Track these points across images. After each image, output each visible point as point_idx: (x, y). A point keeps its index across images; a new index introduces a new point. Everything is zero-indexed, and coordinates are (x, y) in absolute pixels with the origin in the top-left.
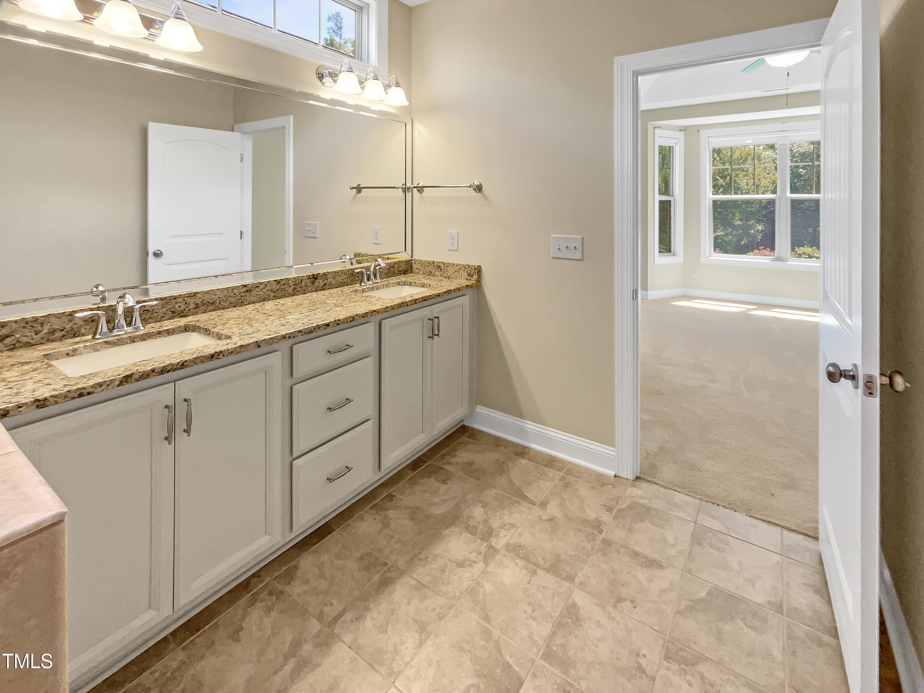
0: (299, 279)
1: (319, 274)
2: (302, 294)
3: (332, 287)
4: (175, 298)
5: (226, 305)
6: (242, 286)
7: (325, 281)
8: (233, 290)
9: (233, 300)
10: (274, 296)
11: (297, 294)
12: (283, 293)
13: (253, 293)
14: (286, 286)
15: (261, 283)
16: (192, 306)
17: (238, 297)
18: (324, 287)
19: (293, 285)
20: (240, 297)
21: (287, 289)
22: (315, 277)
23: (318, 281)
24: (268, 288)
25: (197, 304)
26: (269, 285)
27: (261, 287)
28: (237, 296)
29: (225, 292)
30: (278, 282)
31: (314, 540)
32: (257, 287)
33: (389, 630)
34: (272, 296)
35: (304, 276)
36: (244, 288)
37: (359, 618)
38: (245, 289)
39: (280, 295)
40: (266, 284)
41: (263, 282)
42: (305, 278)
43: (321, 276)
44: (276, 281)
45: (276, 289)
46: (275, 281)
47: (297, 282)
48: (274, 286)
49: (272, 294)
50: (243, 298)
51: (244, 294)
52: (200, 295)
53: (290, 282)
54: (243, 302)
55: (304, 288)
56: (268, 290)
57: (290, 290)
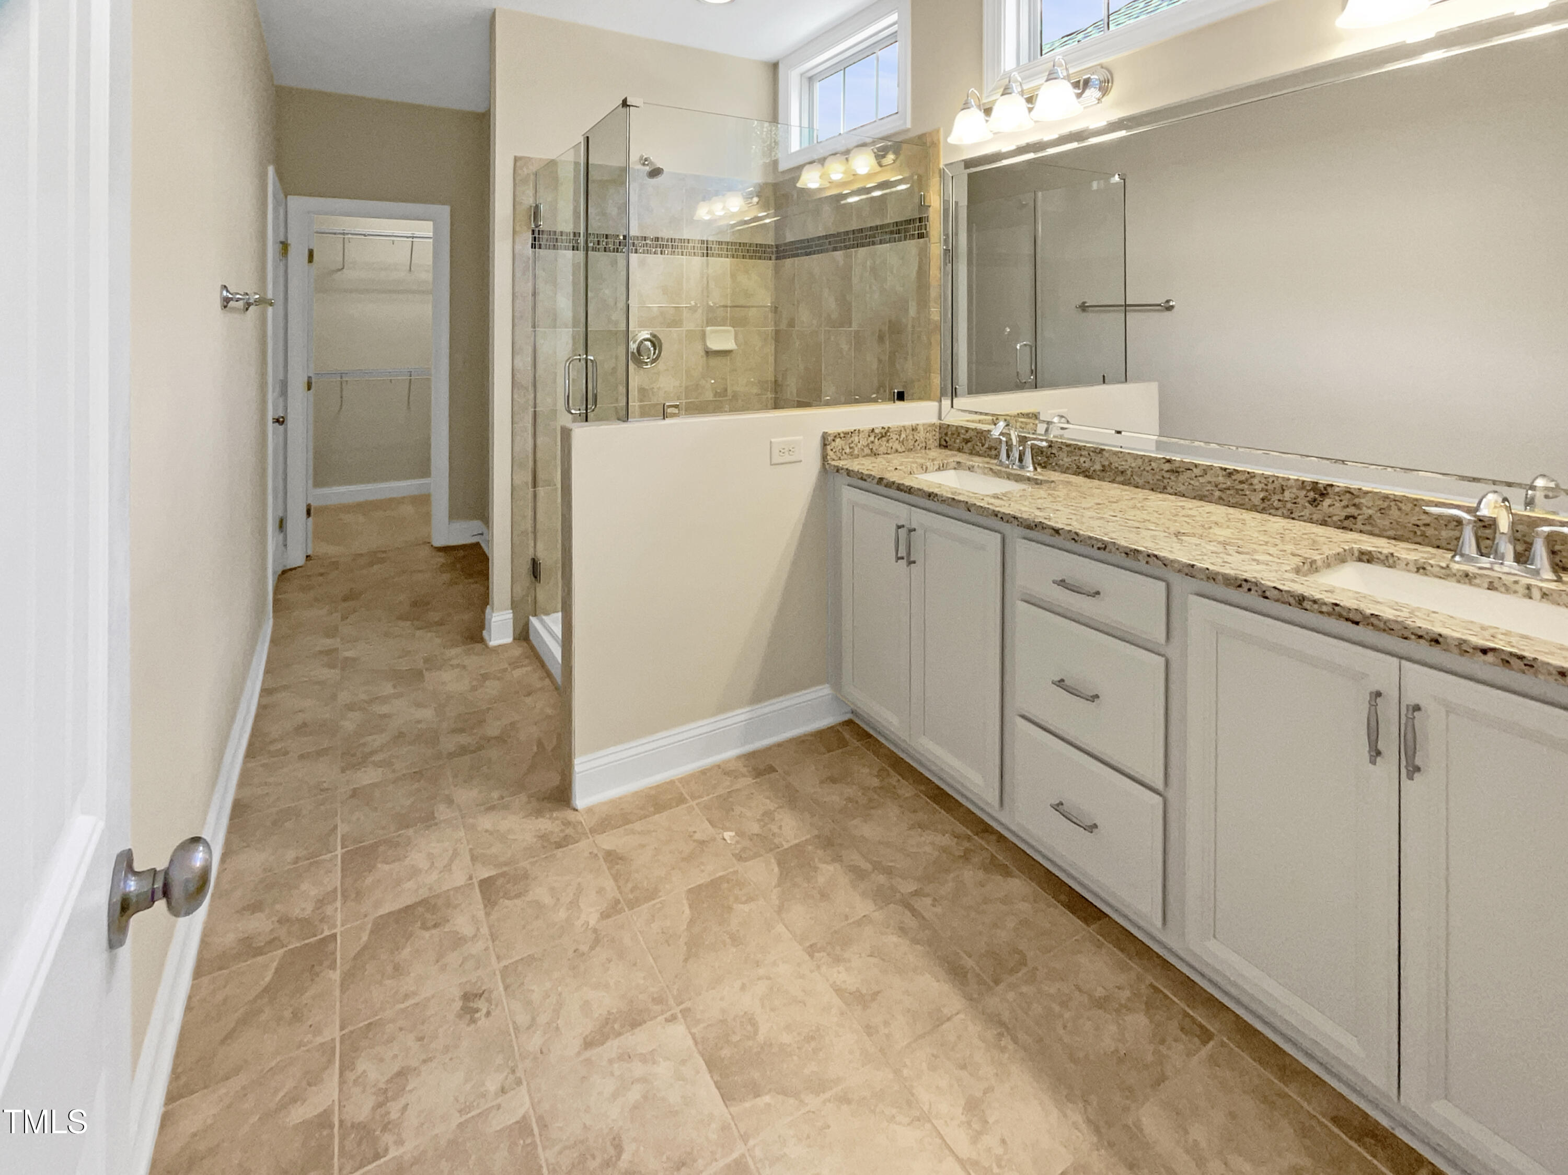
0: (1276, 482)
1: (1332, 486)
2: (1284, 516)
3: (1377, 531)
4: (1080, 448)
5: (1141, 482)
6: (1164, 461)
7: (1352, 511)
8: (1150, 461)
9: (1150, 478)
10: (1220, 498)
11: (1272, 511)
12: (1238, 499)
13: (1182, 478)
14: (1245, 486)
15: (1196, 466)
16: (1098, 467)
17: (1158, 477)
18: (1346, 523)
19: (1262, 490)
20: (1160, 478)
21: (1248, 493)
22: (1319, 492)
23: (1327, 502)
24: (1208, 478)
25: (1103, 466)
26: (1210, 473)
27: (1197, 471)
28: (1155, 473)
29: (1140, 462)
30: (1230, 474)
31: (1063, 897)
32: (1189, 469)
33: (872, 960)
34: (1216, 497)
35: (1289, 479)
36: (1167, 464)
37: (903, 930)
38: (1167, 467)
39: (1233, 501)
40: (1206, 470)
41: (1199, 464)
42: (1291, 483)
43: (1338, 494)
44: (1225, 469)
45: (1224, 486)
46: (1221, 468)
47: (1270, 487)
48: (1221, 479)
49: (1217, 494)
50: (1166, 481)
51: (1167, 475)
52: (1107, 455)
53: (1255, 481)
54: (1165, 488)
55: (1289, 505)
56: (1210, 482)
57: (1256, 499)
